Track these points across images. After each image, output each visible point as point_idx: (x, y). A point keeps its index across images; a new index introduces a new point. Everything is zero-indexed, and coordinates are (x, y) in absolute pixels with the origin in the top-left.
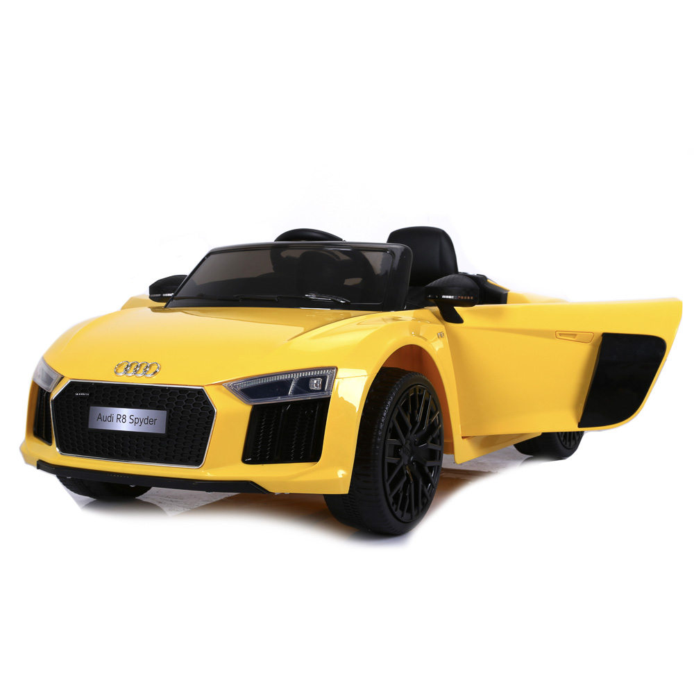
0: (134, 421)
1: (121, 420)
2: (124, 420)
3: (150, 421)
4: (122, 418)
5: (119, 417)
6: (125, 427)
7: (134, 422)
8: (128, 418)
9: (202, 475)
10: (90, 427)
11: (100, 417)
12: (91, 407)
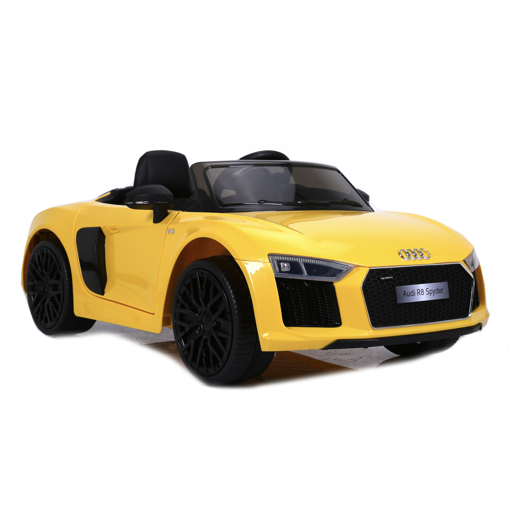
1: (420, 293)
2: (423, 293)
3: (439, 291)
4: (420, 292)
5: (419, 291)
6: (424, 298)
7: (429, 293)
8: (425, 291)
10: (398, 302)
11: (405, 294)
12: (396, 287)
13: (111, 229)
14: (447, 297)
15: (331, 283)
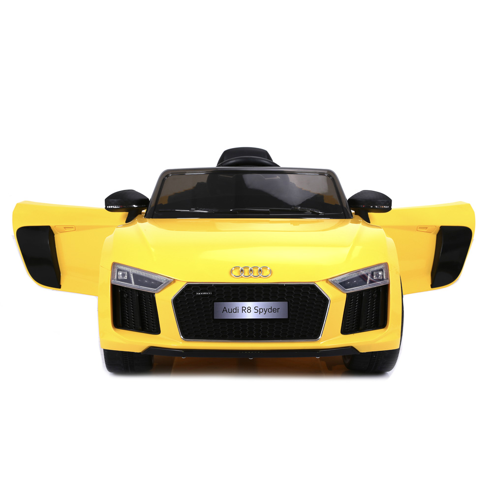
0: (259, 311)
1: (246, 311)
2: (249, 311)
3: (273, 310)
5: (244, 309)
6: (251, 316)
8: (252, 309)
9: (321, 345)
10: (215, 318)
11: (225, 310)
12: (215, 303)
13: (65, 228)
14: (286, 317)
15: (153, 294)
